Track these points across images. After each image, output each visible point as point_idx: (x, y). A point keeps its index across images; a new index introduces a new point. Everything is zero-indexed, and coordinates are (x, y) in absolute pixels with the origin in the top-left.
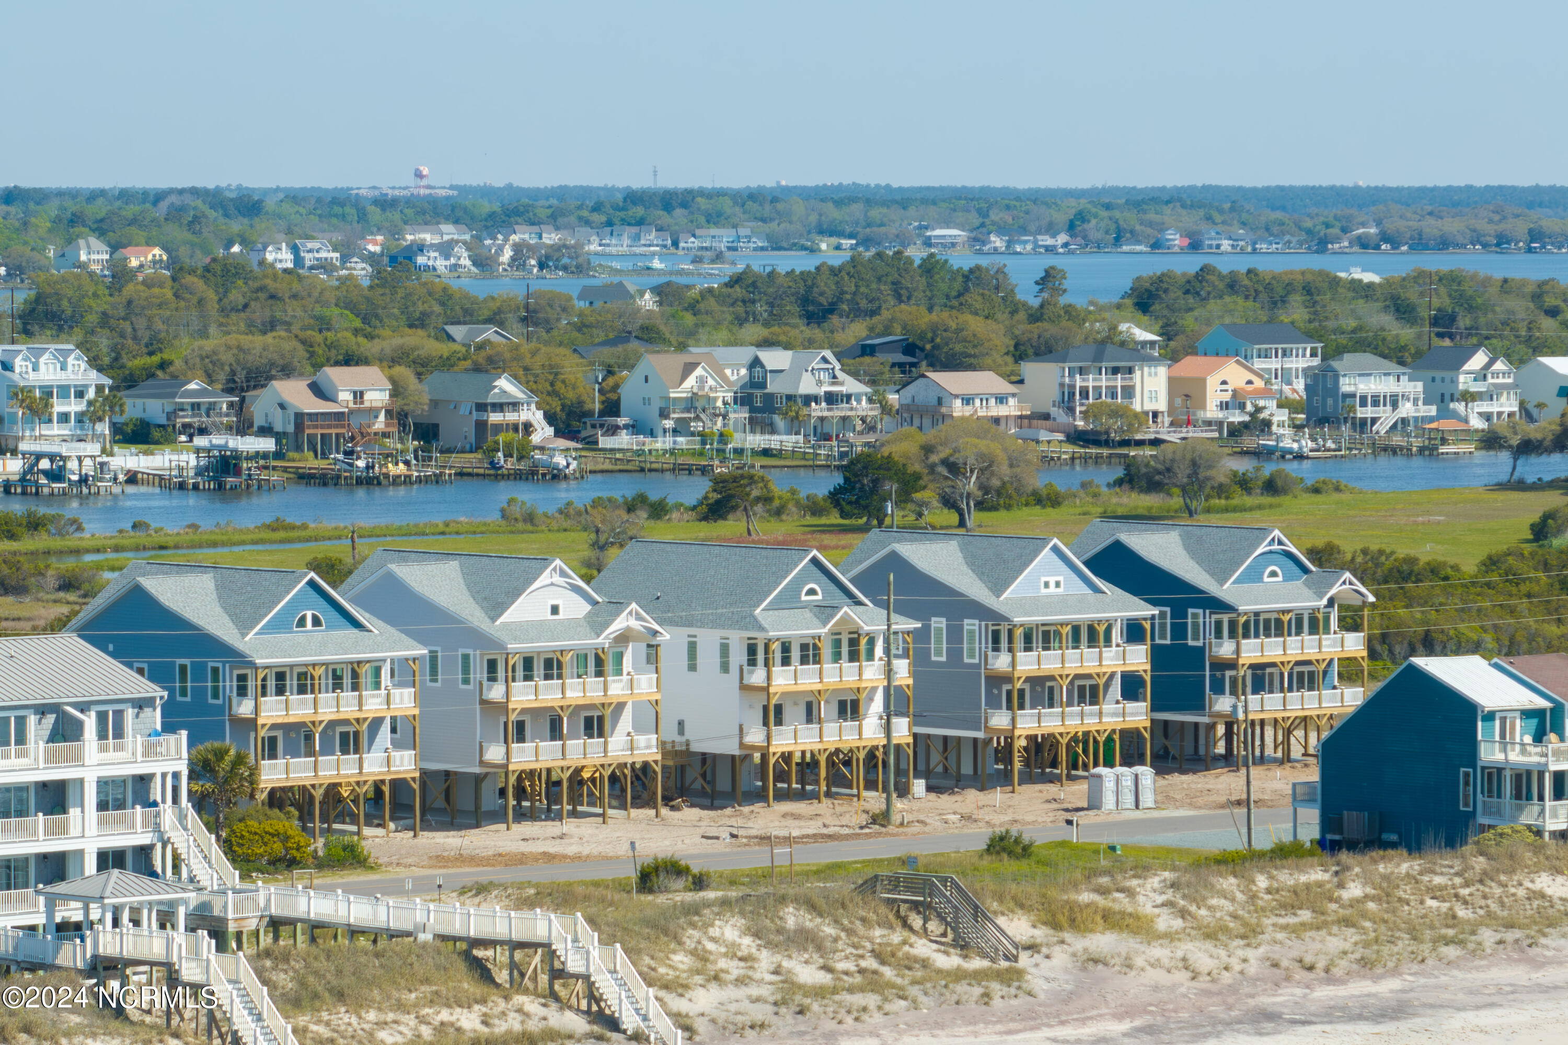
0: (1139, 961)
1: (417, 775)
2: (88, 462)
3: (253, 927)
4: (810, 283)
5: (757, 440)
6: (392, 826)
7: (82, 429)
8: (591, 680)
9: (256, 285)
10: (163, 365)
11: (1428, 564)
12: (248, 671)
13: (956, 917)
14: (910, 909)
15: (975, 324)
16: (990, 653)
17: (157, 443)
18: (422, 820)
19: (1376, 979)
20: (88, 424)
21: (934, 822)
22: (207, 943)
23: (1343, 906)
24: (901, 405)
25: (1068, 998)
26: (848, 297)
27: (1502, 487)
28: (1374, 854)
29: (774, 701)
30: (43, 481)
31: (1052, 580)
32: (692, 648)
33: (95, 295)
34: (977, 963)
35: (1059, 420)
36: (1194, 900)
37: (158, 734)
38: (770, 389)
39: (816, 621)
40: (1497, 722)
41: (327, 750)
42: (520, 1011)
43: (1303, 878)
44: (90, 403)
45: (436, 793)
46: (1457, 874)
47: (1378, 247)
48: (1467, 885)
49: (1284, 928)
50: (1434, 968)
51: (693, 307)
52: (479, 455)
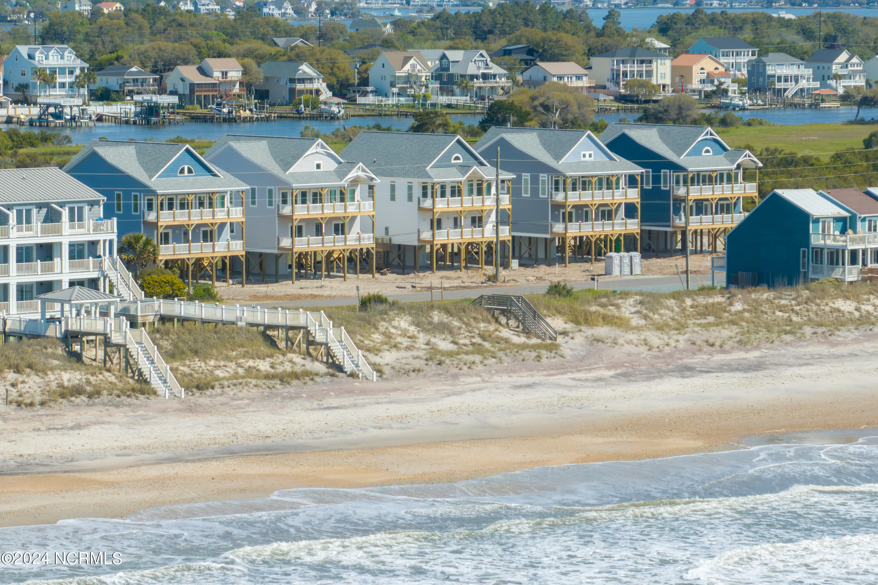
0: (621, 341)
1: (244, 253)
2: (75, 109)
3: (151, 320)
4: (478, 18)
5: (444, 99)
6: (231, 281)
7: (72, 91)
8: (338, 204)
9: (172, 18)
10: (118, 59)
11: (803, 157)
12: (153, 197)
13: (524, 318)
14: (500, 314)
15: (566, 38)
16: (554, 192)
17: (114, 100)
18: (247, 279)
19: (747, 351)
20: (75, 88)
21: (522, 281)
22: (125, 324)
23: (731, 315)
24: (524, 81)
25: (582, 359)
26: (499, 26)
27: (851, 123)
28: (749, 289)
29: (436, 217)
30: (51, 119)
31: (587, 153)
32: (393, 188)
33: (82, 24)
34: (534, 341)
35: (611, 89)
36: (651, 310)
37: (101, 219)
38: (451, 71)
39: (459, 173)
40: (821, 224)
41: (196, 240)
42: (291, 361)
43: (711, 300)
44: (77, 77)
45: (255, 263)
46: (793, 299)
47: (801, 5)
48: (798, 304)
49: (699, 325)
50: (779, 346)
51: (413, 33)
52: (291, 107)
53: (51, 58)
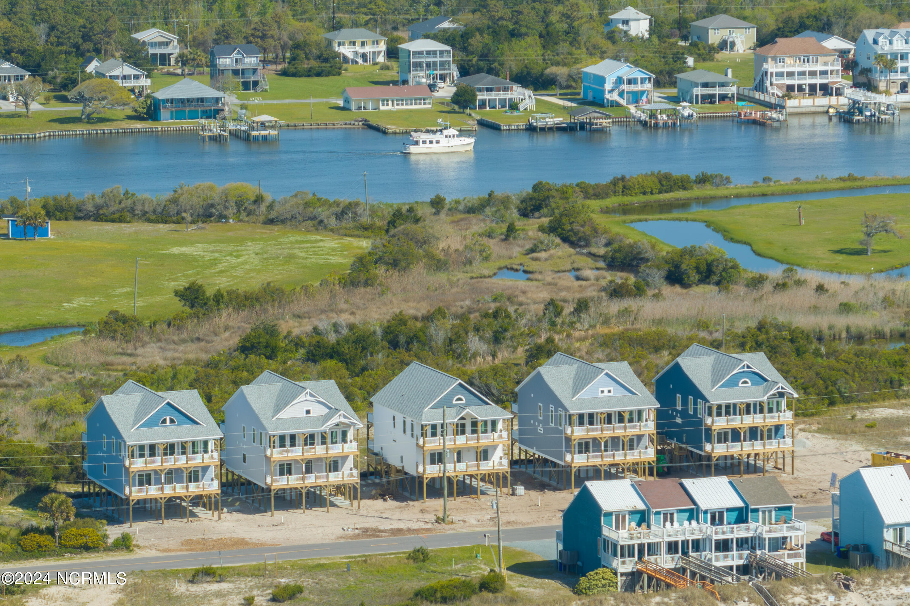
8: (319, 447)
16: (566, 426)
21: (472, 521)
31: (606, 389)
40: (614, 517)
53: (895, 42)
